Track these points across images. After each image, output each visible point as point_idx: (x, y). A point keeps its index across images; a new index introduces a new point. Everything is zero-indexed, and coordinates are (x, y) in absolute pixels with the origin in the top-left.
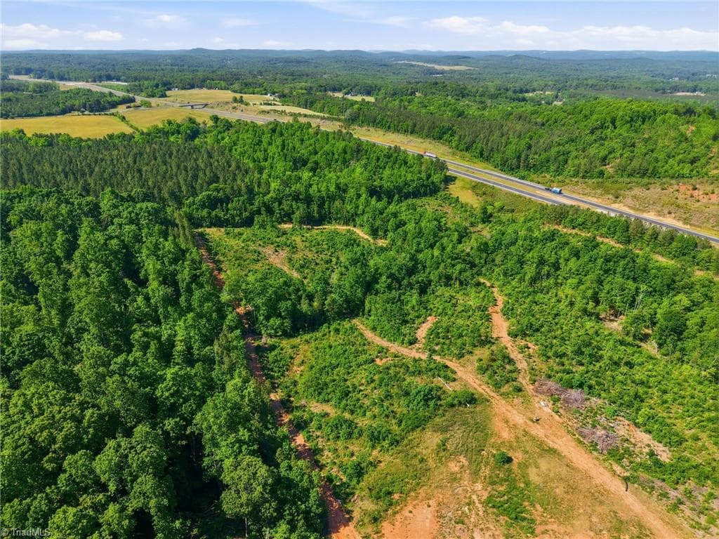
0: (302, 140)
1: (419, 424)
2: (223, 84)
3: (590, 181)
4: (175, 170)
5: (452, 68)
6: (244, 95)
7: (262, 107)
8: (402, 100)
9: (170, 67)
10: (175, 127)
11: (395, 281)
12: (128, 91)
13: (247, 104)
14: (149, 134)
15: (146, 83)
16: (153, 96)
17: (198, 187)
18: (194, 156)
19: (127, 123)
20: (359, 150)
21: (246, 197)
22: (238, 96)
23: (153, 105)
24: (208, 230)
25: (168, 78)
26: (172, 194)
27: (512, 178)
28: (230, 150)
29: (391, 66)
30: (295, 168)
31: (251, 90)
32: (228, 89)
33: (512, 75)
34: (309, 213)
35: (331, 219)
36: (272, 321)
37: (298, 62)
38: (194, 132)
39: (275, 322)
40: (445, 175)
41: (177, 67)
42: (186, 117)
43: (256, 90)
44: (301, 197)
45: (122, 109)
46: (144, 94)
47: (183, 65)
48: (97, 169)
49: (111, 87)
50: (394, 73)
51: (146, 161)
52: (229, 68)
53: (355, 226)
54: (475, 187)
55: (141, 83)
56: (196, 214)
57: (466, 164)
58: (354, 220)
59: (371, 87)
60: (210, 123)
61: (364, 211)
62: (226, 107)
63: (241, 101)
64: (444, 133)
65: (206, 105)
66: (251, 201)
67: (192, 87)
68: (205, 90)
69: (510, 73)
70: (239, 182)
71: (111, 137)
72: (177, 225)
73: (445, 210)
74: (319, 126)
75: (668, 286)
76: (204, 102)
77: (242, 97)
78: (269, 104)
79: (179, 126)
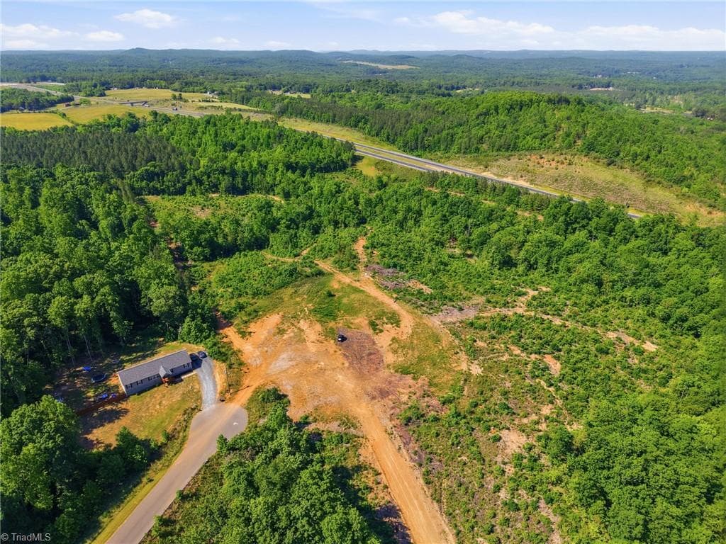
0: (234, 129)
1: (284, 285)
2: (163, 83)
3: (468, 156)
4: (116, 151)
5: (395, 67)
6: (182, 93)
7: (200, 103)
8: (334, 96)
9: (107, 68)
10: (115, 120)
11: (293, 223)
12: (65, 91)
13: (186, 101)
14: (91, 126)
15: (84, 83)
16: (92, 96)
17: (137, 164)
18: (134, 142)
19: (68, 119)
20: (281, 135)
21: (178, 171)
22: (177, 94)
23: (92, 103)
24: (146, 197)
25: (107, 78)
26: (114, 169)
27: (409, 156)
28: (168, 140)
29: (336, 65)
30: (225, 150)
31: (191, 88)
32: (168, 88)
33: (451, 74)
34: (234, 185)
35: (253, 190)
36: (195, 249)
37: (242, 62)
38: (134, 126)
39: (197, 250)
40: (353, 154)
41: (115, 68)
42: (126, 112)
43: (196, 88)
44: (227, 171)
45: (61, 108)
46: (82, 94)
47: (122, 66)
48: (46, 151)
49: (47, 87)
50: (337, 73)
51: (90, 145)
52: (170, 69)
53: (274, 195)
54: (378, 164)
55: (79, 83)
56: (136, 185)
57: (375, 147)
58: (273, 190)
59: (310, 85)
60: (150, 118)
61: (280, 181)
62: (166, 104)
63: (181, 98)
64: (359, 122)
65: (146, 102)
66: (183, 175)
67: (132, 86)
68: (144, 90)
69: (450, 72)
70: (173, 160)
71: (55, 129)
72: (120, 190)
73: (350, 181)
74: (249, 117)
75: (488, 218)
76: (144, 99)
77: (180, 94)
78: (207, 101)
79: (119, 120)
